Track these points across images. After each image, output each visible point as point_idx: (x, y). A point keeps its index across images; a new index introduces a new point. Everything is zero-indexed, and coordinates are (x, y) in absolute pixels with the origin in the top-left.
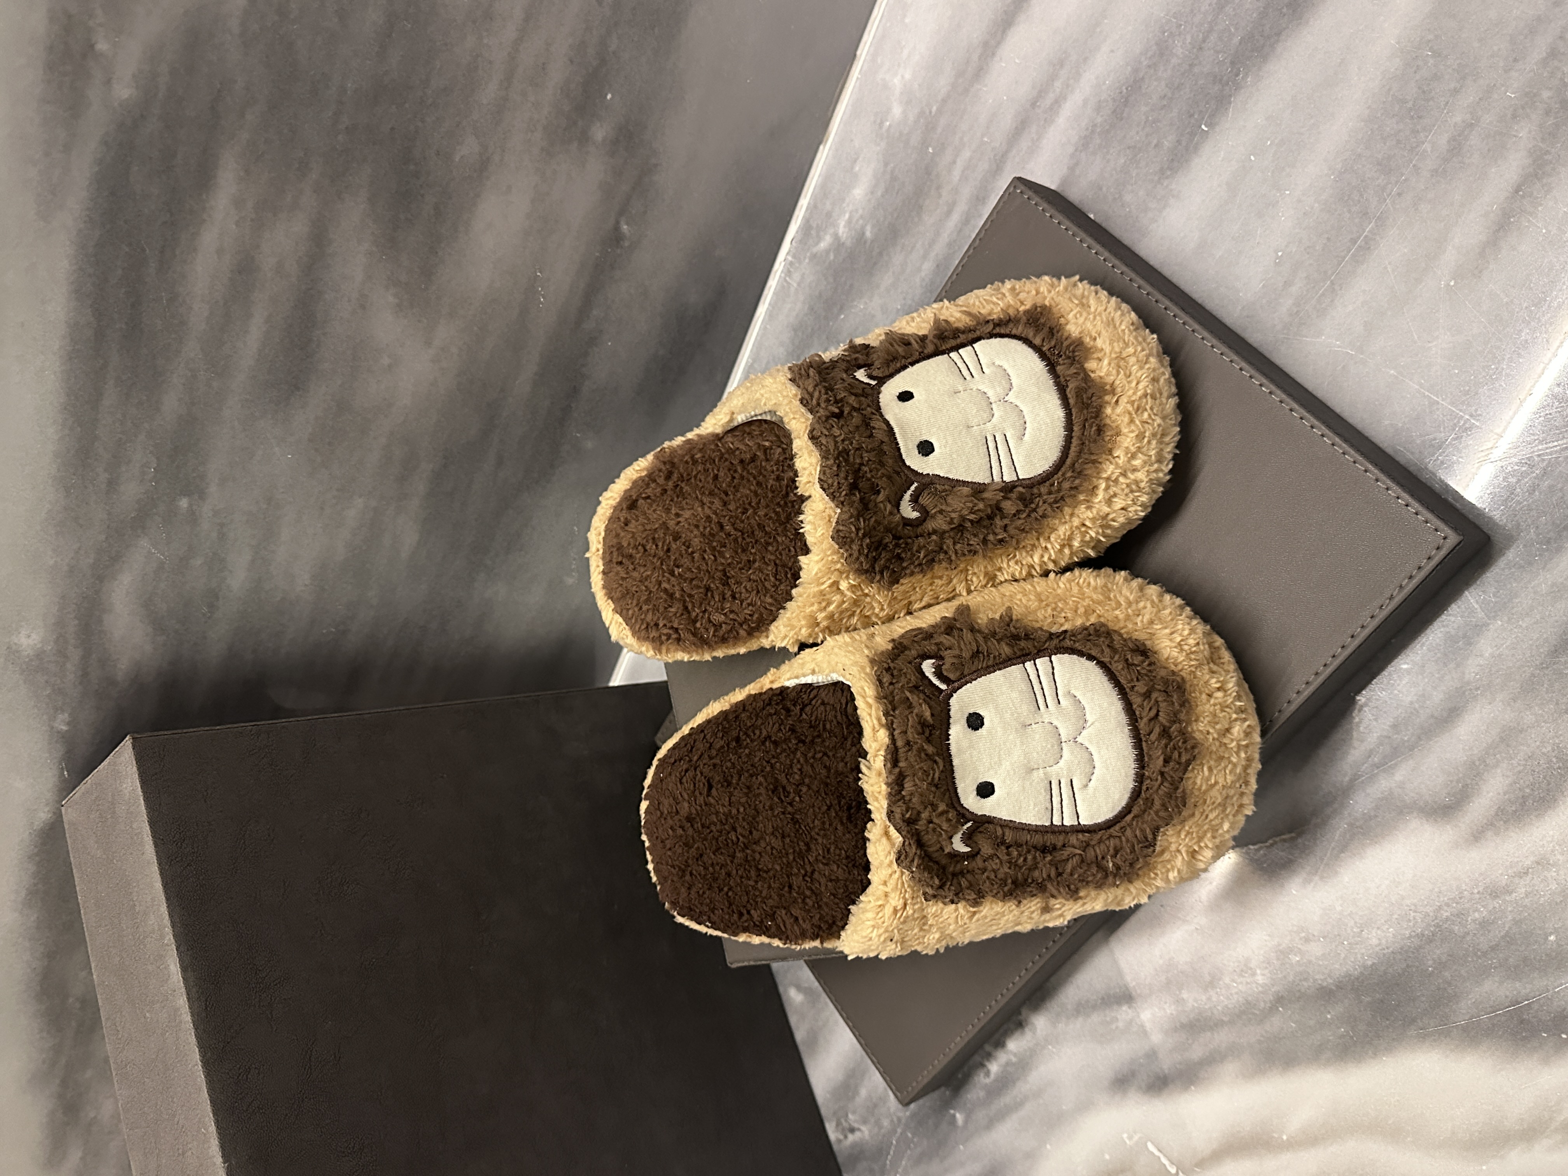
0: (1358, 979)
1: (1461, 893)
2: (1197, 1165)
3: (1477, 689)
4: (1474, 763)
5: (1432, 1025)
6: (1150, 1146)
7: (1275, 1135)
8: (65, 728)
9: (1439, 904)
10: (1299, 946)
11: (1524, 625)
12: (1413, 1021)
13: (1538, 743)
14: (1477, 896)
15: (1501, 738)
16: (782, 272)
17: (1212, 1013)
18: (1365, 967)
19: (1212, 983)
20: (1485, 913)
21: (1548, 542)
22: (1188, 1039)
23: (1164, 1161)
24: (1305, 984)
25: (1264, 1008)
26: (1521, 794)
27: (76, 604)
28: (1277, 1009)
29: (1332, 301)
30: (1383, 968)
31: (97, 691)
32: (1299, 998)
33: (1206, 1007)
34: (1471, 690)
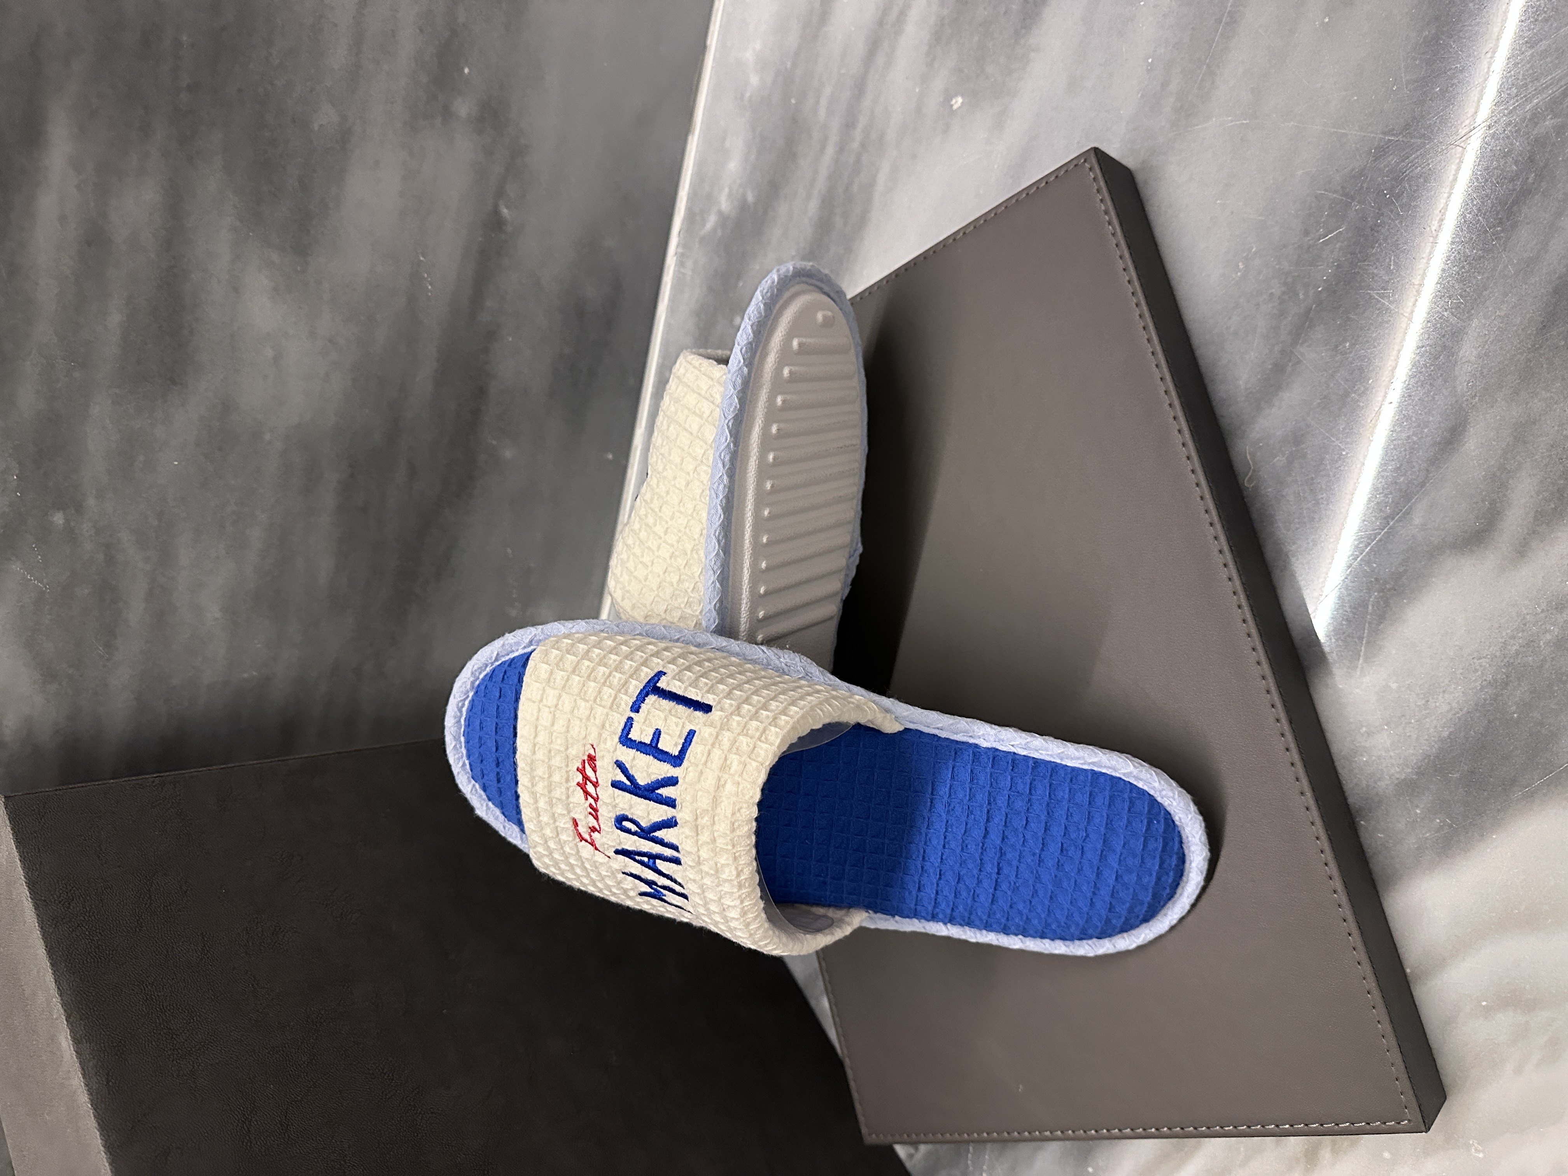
0: (1437, 757)
1: (1524, 618)
3: (1473, 397)
4: (1494, 475)
5: (1536, 777)
9: (1503, 640)
10: (1362, 744)
11: (1503, 314)
12: (1514, 781)
13: (1556, 428)
14: (1543, 615)
15: (1515, 437)
16: (675, 265)
18: (1442, 741)
20: (1557, 630)
21: (1501, 223)
26: (1556, 487)
29: (1213, 83)
30: (1462, 734)
34: (1467, 400)
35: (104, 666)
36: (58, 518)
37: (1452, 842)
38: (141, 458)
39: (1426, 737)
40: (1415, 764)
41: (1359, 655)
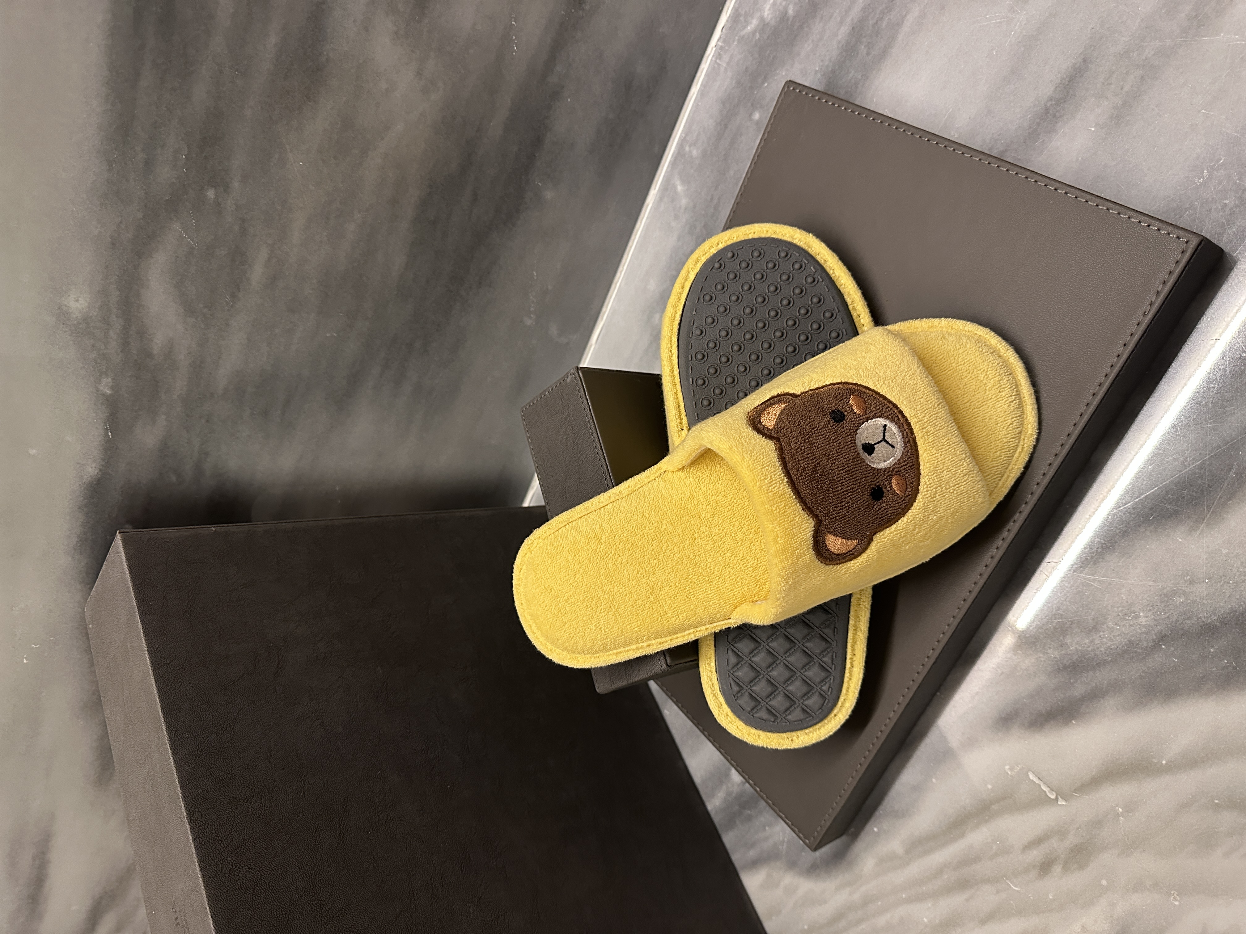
0: (1242, 614)
2: (1075, 791)
6: (1031, 776)
7: (1155, 761)
8: (109, 392)
10: (1183, 589)
16: (713, 56)
17: (1095, 655)
19: (1095, 628)
22: (1070, 679)
23: (1044, 788)
24: (1188, 622)
25: (1147, 647)
27: (118, 276)
28: (1161, 645)
31: (136, 361)
32: (1183, 635)
33: (1090, 649)
35: (228, 310)
36: (211, 194)
37: (1232, 680)
38: (277, 156)
39: (1238, 597)
40: (1221, 615)
41: (1204, 520)
